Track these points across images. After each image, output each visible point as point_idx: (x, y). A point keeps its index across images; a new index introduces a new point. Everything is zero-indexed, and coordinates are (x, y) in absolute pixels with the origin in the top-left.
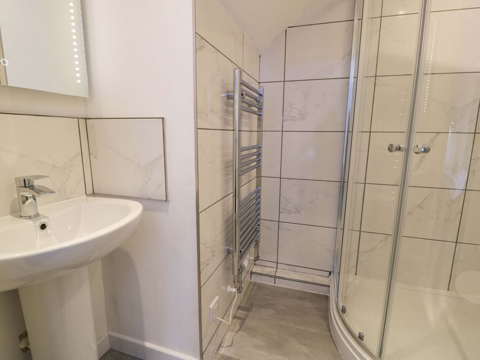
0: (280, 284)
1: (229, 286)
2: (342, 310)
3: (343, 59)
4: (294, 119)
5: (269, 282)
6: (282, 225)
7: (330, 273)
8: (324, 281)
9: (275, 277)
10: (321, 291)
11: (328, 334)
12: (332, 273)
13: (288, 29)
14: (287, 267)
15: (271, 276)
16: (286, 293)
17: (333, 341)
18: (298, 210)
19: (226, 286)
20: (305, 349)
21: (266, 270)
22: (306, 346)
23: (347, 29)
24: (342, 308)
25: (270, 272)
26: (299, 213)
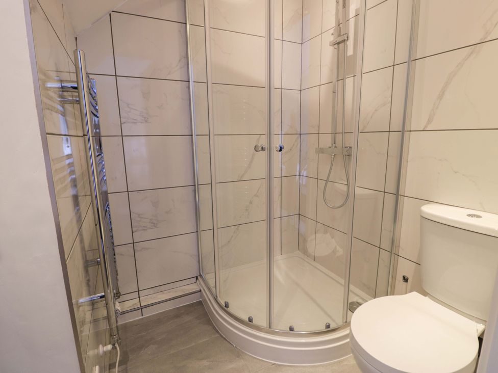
0: (148, 313)
1: (101, 346)
2: (226, 306)
3: (180, 61)
4: (135, 121)
5: (136, 317)
6: (138, 246)
7: (197, 278)
8: (194, 287)
9: (142, 308)
10: (193, 299)
11: (217, 335)
12: (199, 277)
13: (112, 13)
14: (152, 291)
15: (137, 309)
16: (159, 320)
17: (225, 339)
18: (154, 224)
19: (97, 347)
20: (205, 363)
21: (128, 305)
22: (205, 359)
23: (180, 31)
24: (225, 304)
25: (133, 305)
26: (155, 227)
